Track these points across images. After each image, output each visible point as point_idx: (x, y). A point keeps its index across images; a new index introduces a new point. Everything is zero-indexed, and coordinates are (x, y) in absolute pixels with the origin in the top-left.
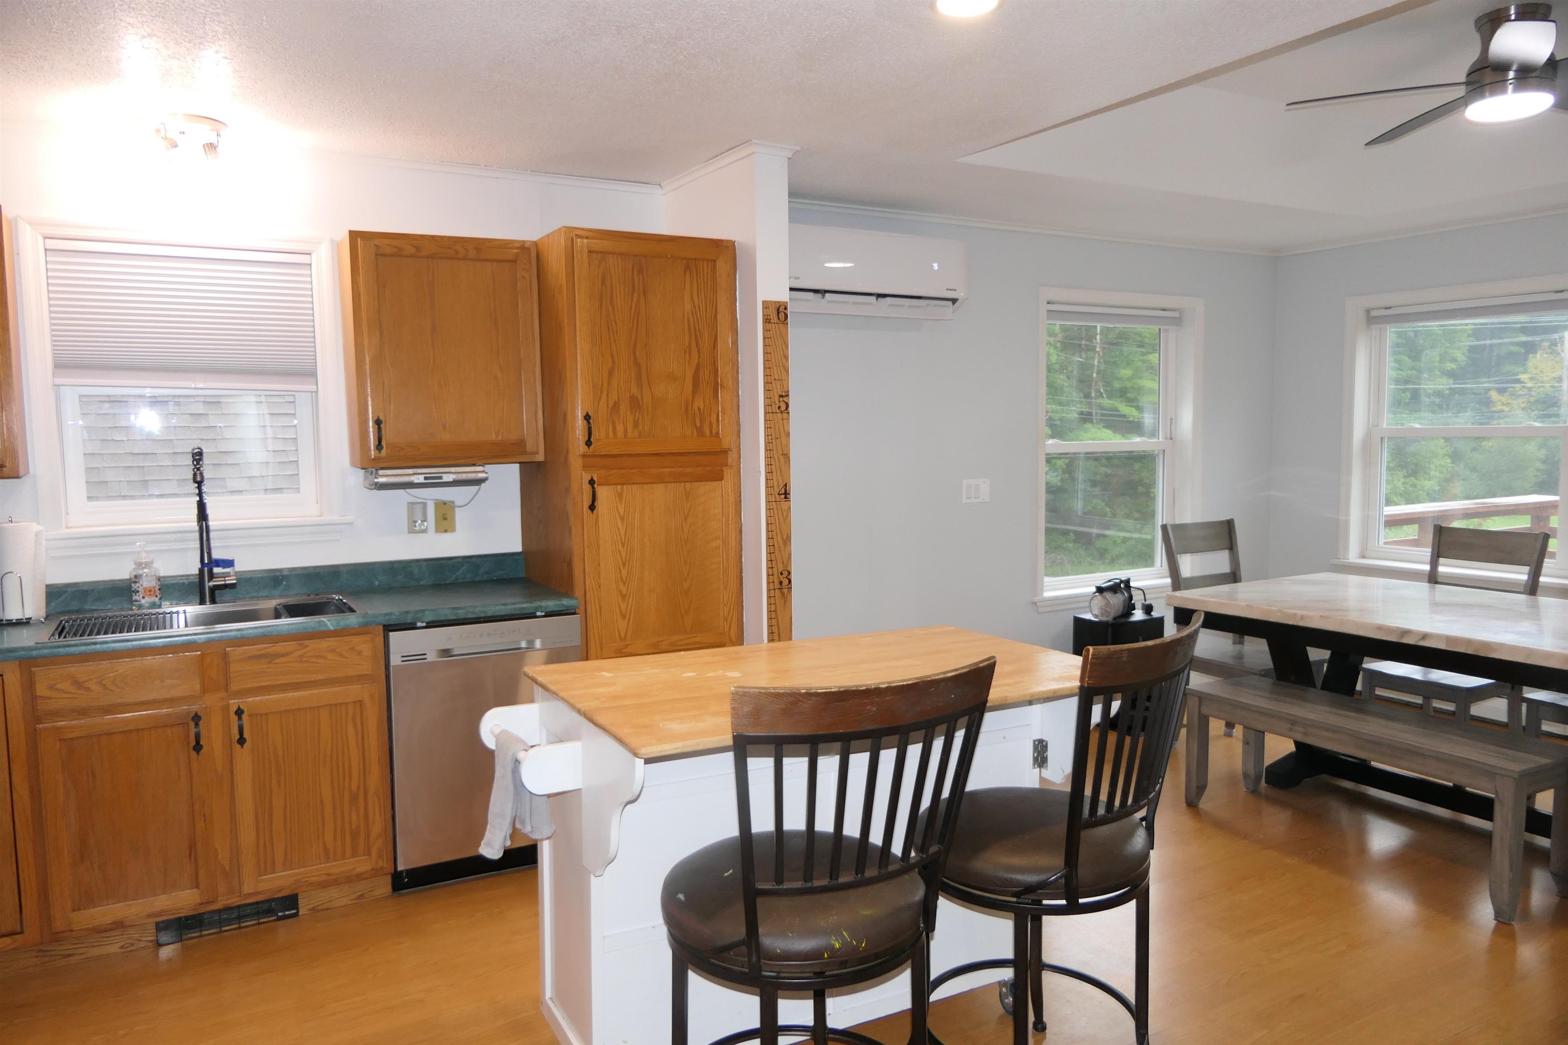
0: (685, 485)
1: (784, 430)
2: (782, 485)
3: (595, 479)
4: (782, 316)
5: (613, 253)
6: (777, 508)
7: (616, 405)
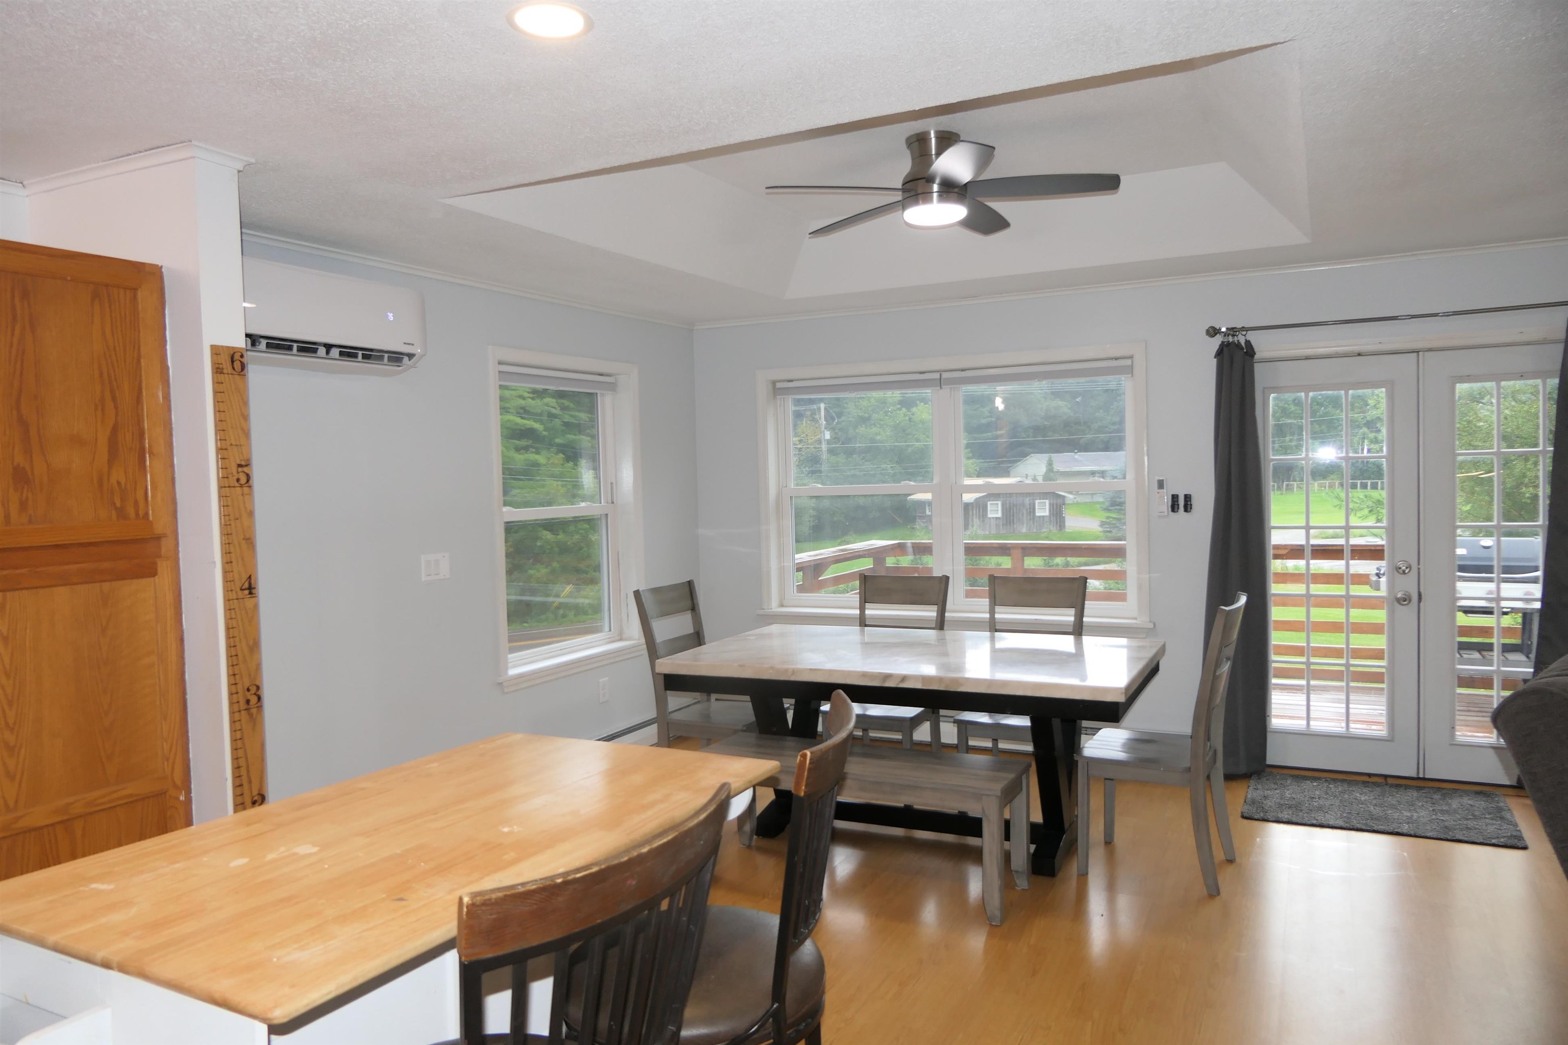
0: (101, 586)
1: (245, 508)
2: (245, 577)
4: (237, 365)
6: (239, 607)
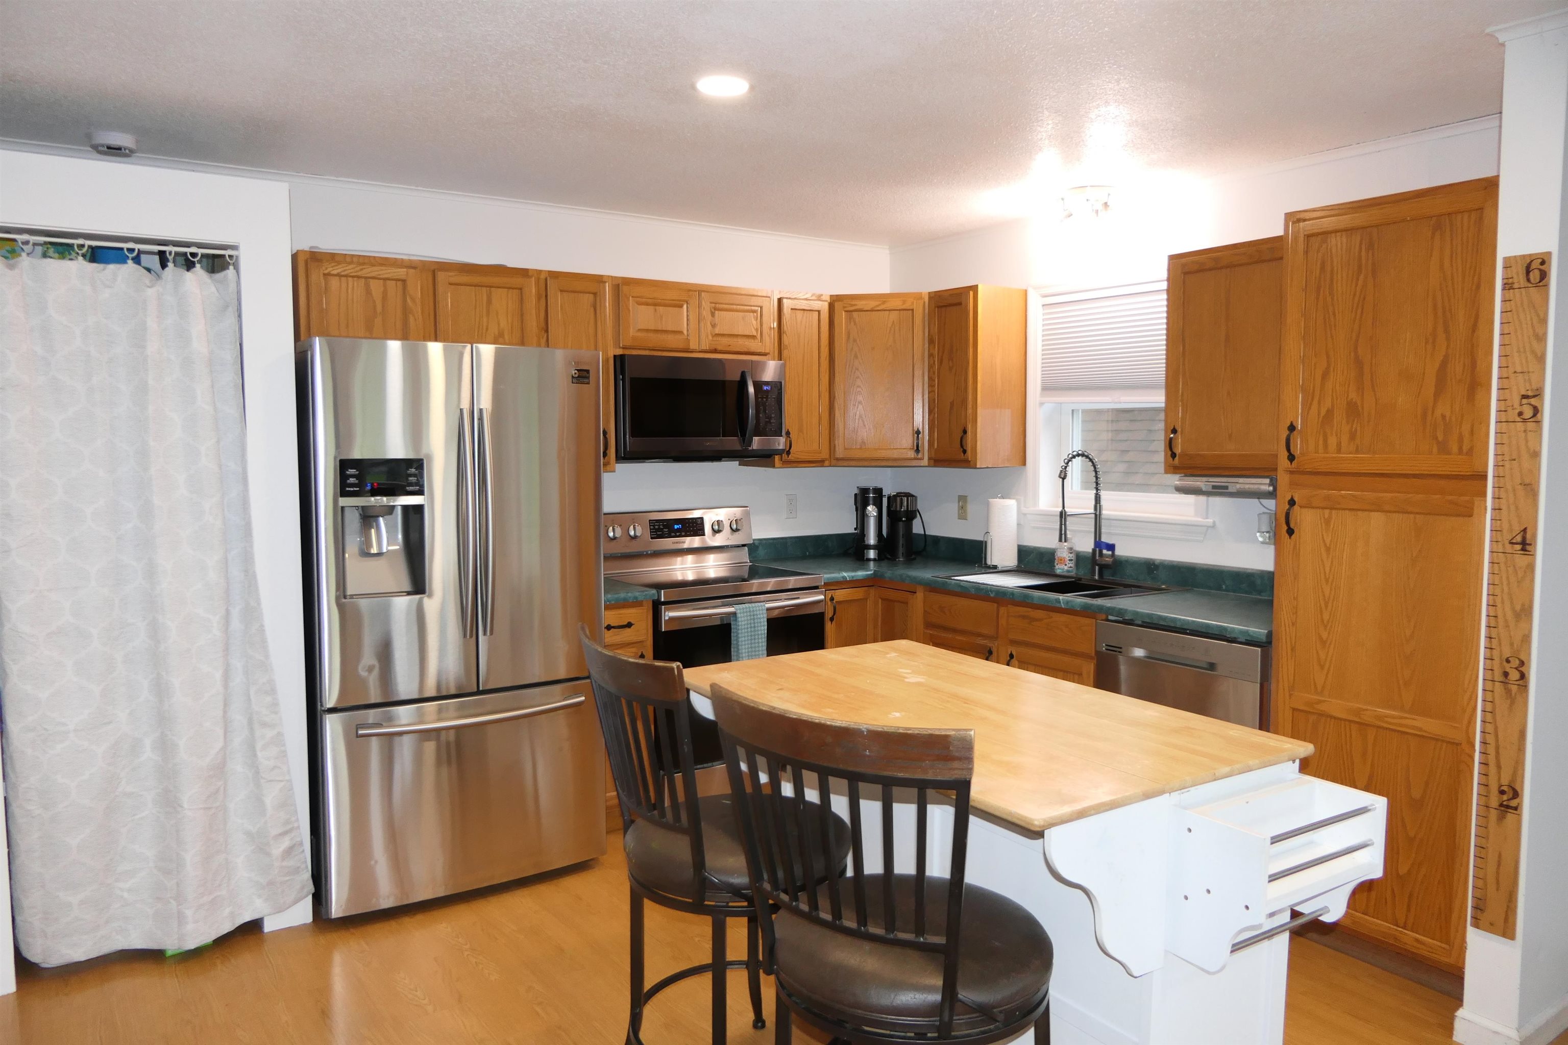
0: (1415, 518)
1: (1527, 447)
2: (1517, 528)
3: (1296, 499)
4: (1535, 275)
5: (1336, 231)
6: (1506, 563)
7: (1330, 413)
